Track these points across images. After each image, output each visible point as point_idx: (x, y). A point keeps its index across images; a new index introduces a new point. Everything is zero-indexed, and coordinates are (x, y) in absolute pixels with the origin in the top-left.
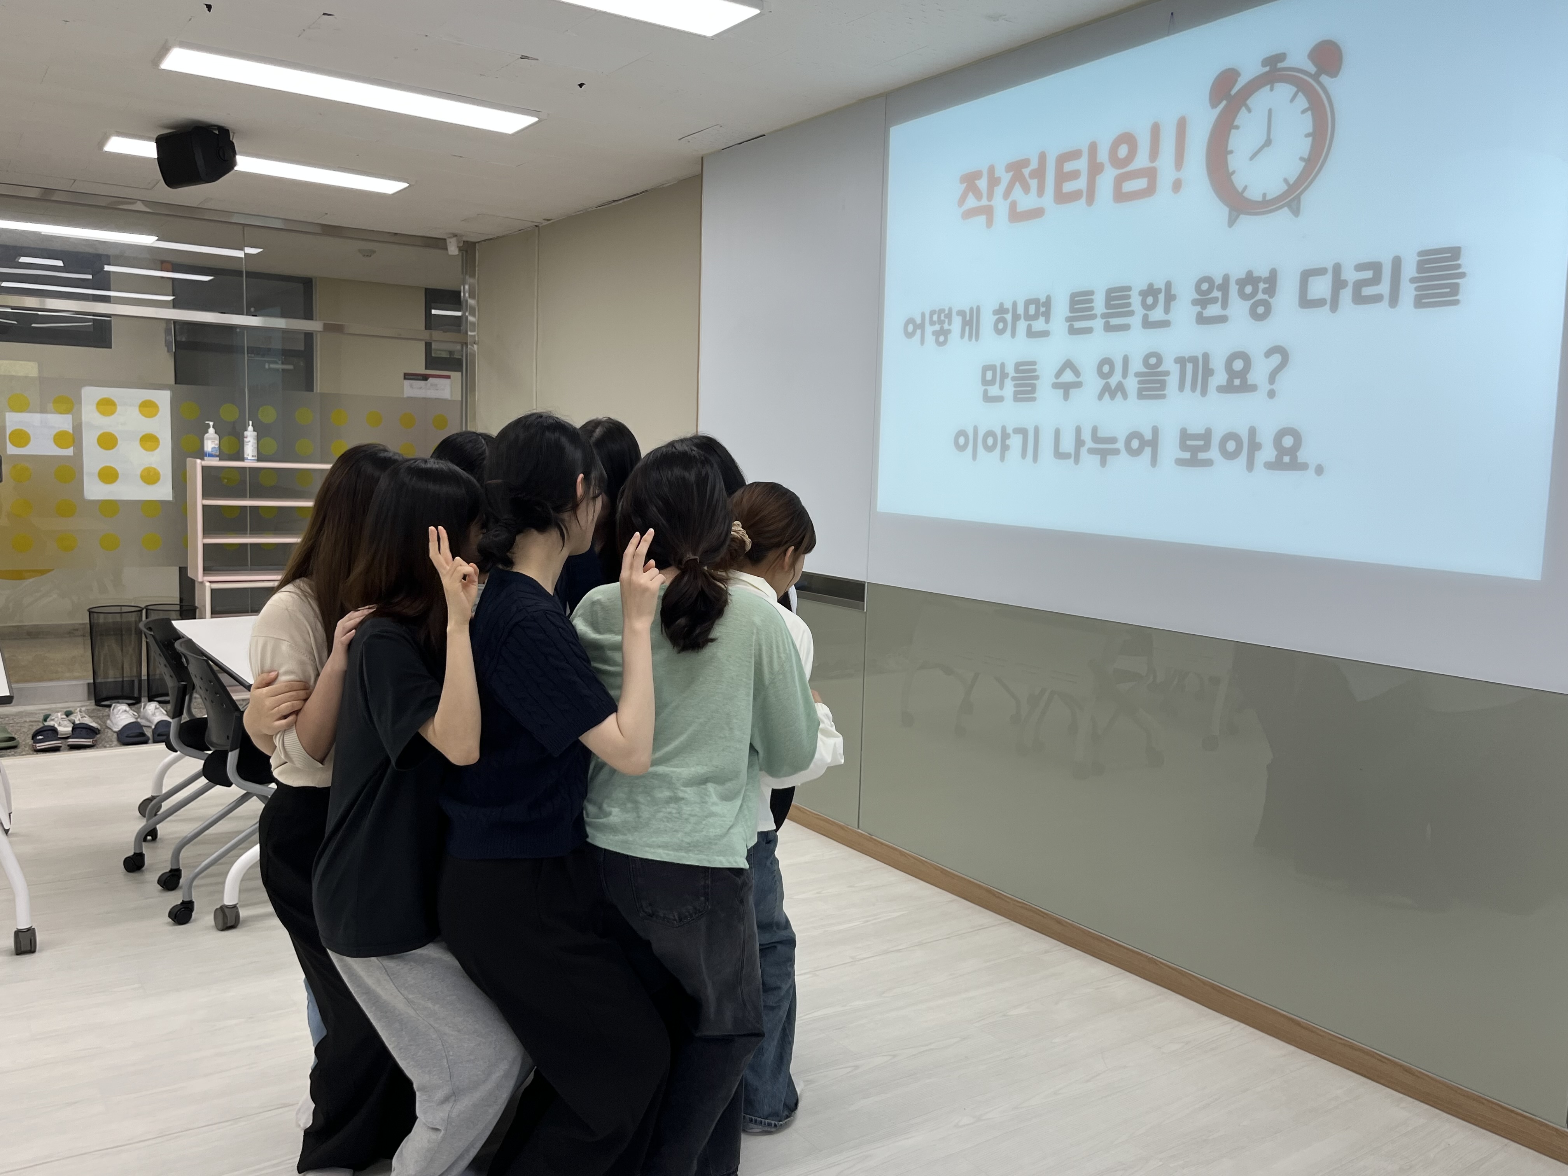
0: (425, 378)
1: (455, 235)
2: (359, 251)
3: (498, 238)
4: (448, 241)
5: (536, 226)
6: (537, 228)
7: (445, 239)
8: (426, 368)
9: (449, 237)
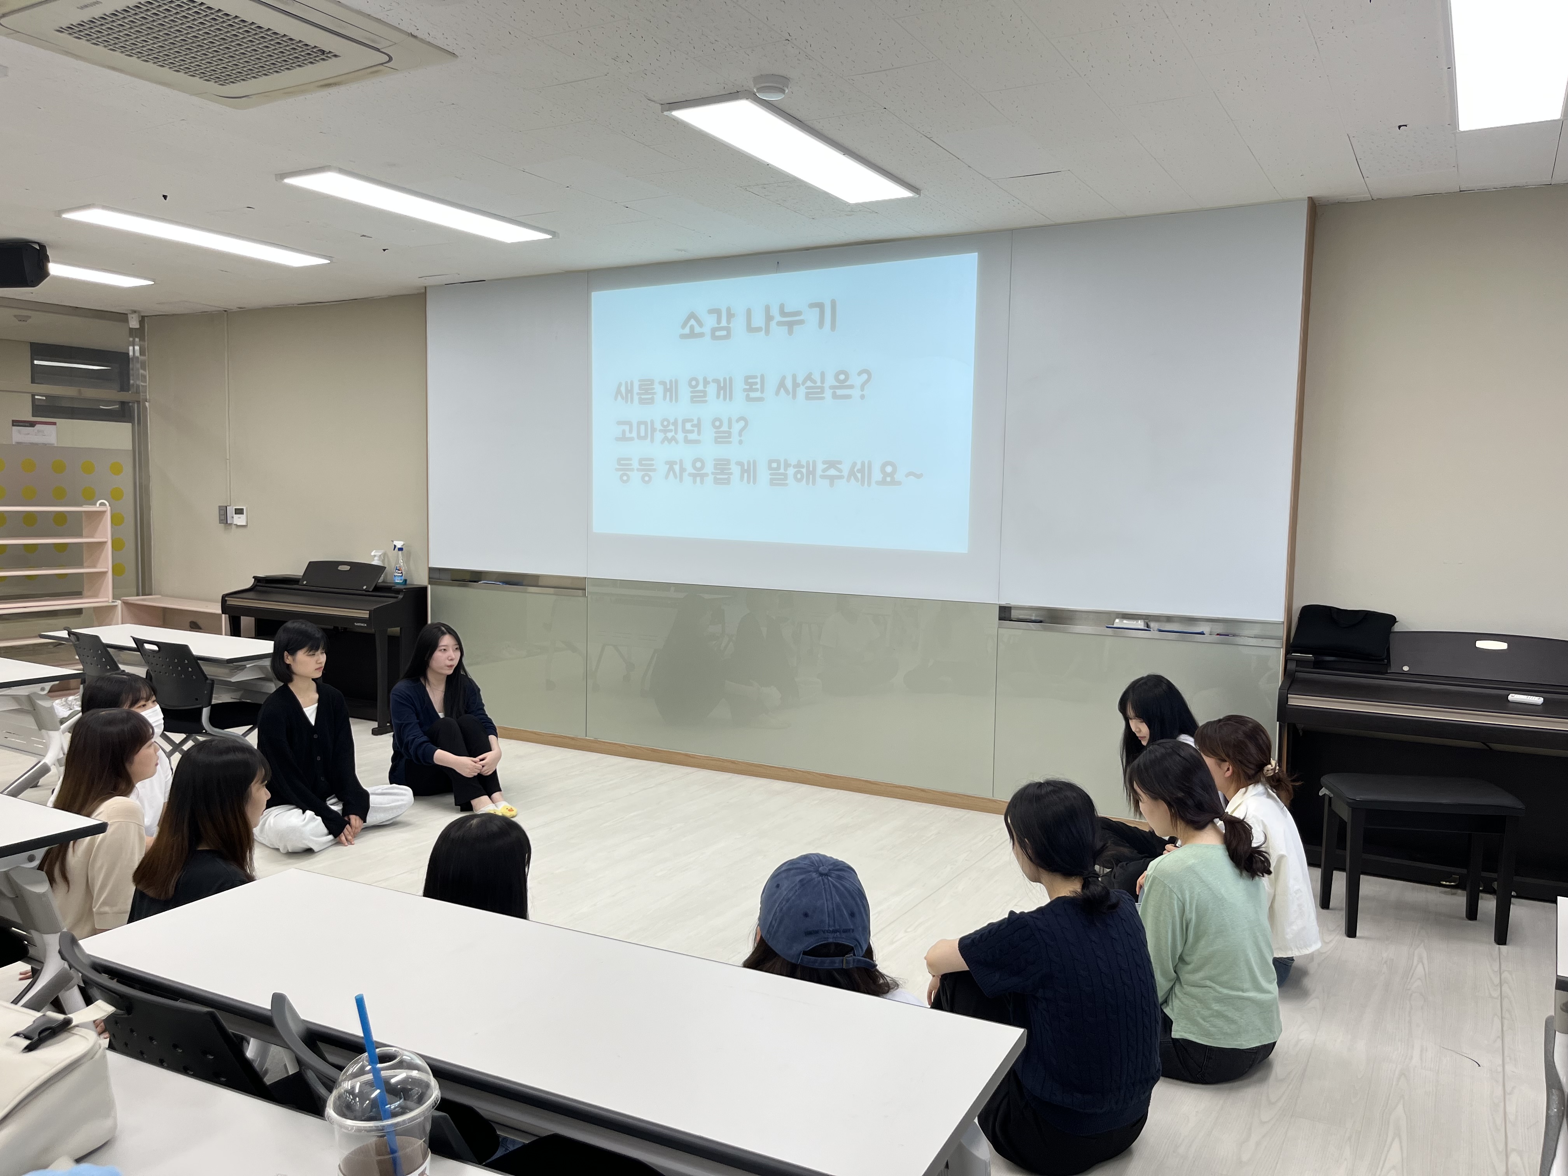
0: (32, 424)
1: (135, 312)
2: (15, 316)
3: (173, 315)
4: (130, 316)
5: (225, 311)
6: (225, 313)
7: (127, 314)
8: (33, 416)
9: (130, 313)
